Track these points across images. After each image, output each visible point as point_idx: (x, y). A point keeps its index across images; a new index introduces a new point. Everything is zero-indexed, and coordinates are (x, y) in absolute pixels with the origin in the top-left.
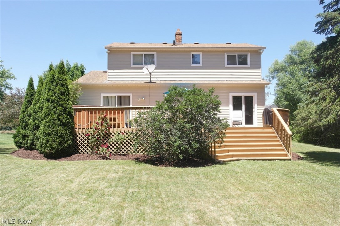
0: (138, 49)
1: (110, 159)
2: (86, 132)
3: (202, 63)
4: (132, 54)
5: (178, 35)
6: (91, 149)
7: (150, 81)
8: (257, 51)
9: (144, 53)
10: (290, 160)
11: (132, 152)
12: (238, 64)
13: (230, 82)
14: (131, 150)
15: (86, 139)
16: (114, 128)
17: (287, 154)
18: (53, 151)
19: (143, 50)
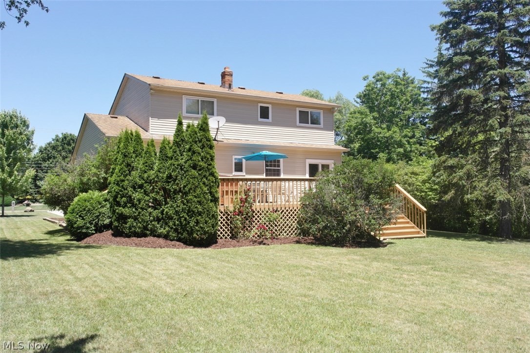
0: (192, 92)
1: (268, 245)
2: (224, 210)
3: (272, 119)
4: (184, 97)
5: (228, 75)
6: (230, 233)
7: (216, 139)
8: (331, 109)
9: (200, 99)
10: (424, 237)
11: (278, 234)
12: (311, 124)
13: (302, 146)
14: (276, 233)
15: (225, 219)
16: (262, 203)
17: (419, 232)
18: (205, 237)
19: (200, 94)
